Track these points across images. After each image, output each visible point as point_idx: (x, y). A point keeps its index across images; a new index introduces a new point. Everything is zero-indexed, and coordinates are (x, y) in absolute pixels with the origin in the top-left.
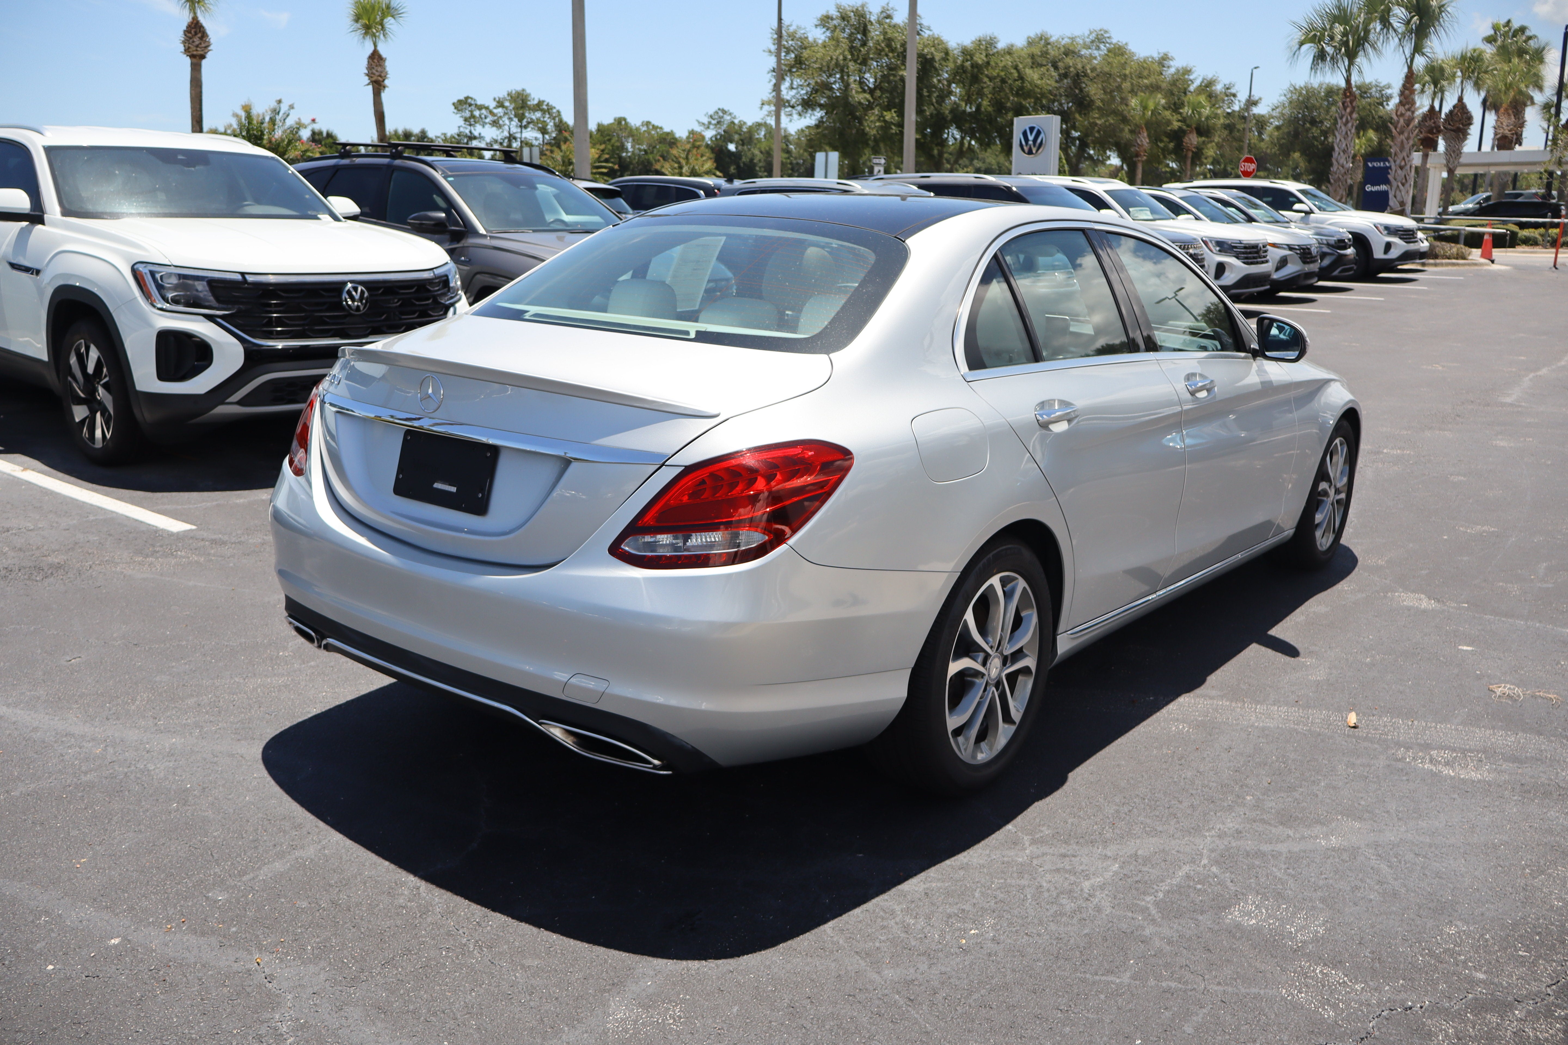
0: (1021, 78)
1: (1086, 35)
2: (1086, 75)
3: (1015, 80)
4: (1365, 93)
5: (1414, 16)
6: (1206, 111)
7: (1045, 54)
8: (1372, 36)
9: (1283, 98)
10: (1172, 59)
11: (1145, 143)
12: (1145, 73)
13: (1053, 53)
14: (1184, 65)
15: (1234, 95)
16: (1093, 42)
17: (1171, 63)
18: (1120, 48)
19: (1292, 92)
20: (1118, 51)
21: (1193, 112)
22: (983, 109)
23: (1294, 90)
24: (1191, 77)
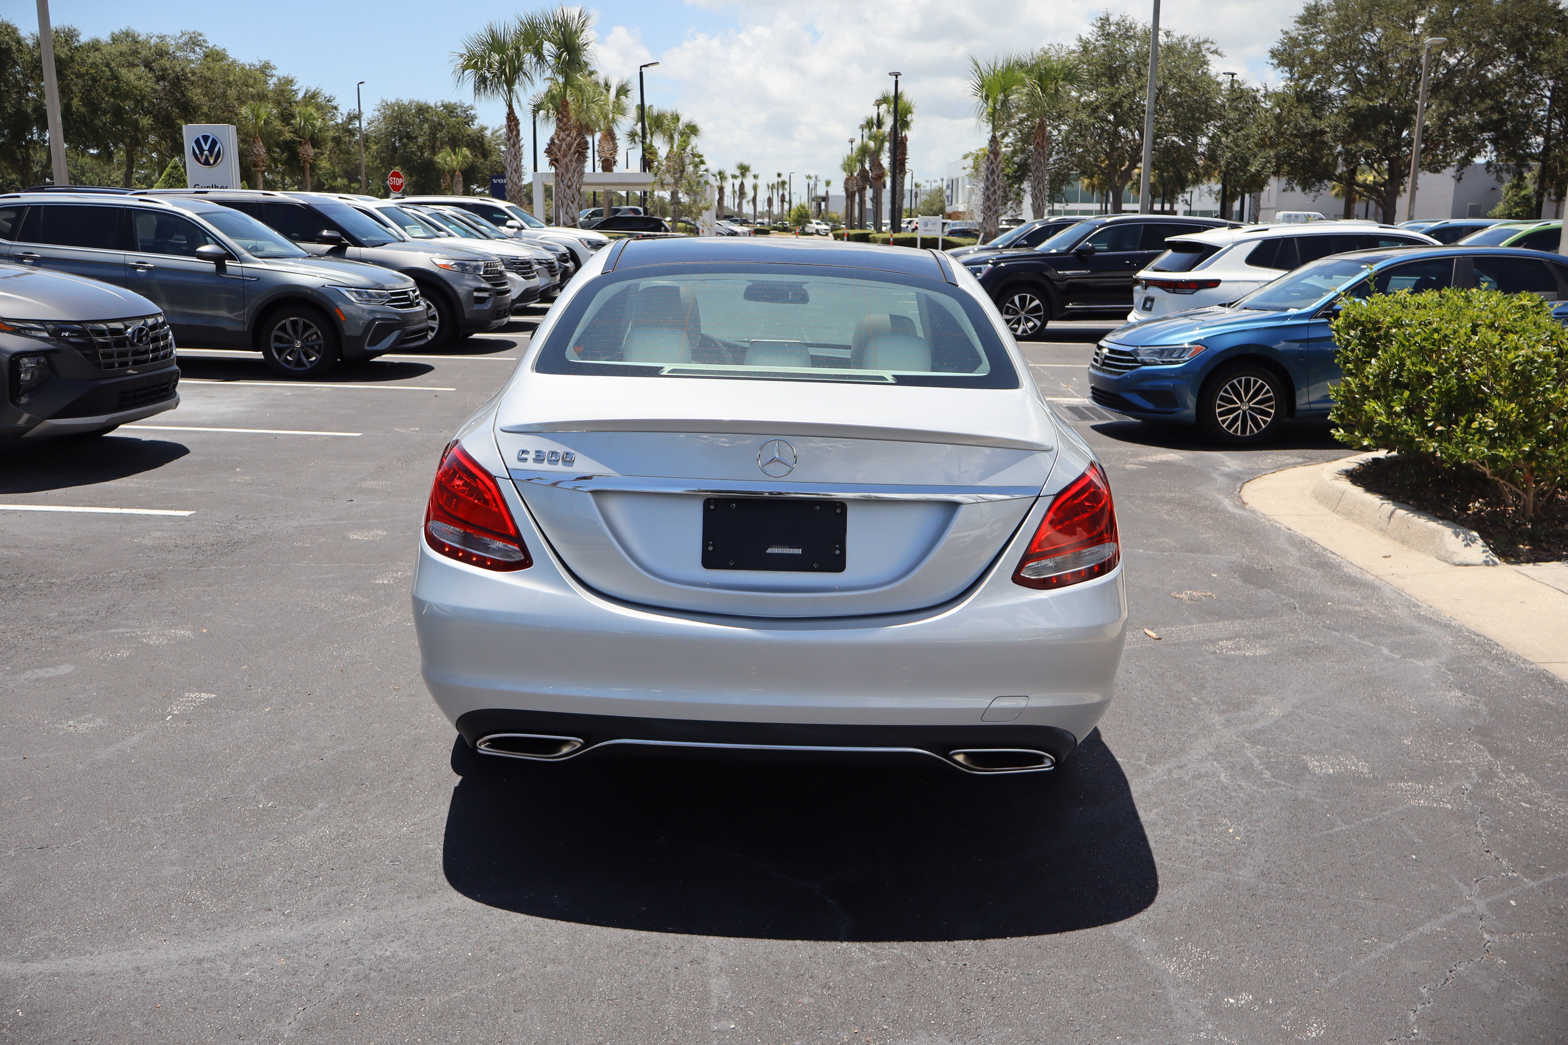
0: (115, 77)
1: (178, 36)
2: (186, 79)
3: (108, 80)
4: (452, 112)
5: (563, 52)
6: (318, 123)
7: (135, 53)
8: (526, 67)
9: (377, 113)
10: (274, 68)
11: (262, 153)
12: (251, 81)
13: (144, 53)
14: (286, 75)
15: (336, 108)
16: (186, 44)
17: (274, 72)
18: (218, 53)
19: (383, 106)
20: (215, 56)
21: (305, 123)
22: (74, 109)
23: (386, 106)
24: (294, 88)
